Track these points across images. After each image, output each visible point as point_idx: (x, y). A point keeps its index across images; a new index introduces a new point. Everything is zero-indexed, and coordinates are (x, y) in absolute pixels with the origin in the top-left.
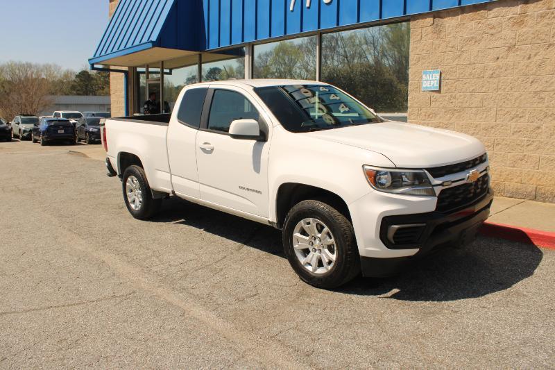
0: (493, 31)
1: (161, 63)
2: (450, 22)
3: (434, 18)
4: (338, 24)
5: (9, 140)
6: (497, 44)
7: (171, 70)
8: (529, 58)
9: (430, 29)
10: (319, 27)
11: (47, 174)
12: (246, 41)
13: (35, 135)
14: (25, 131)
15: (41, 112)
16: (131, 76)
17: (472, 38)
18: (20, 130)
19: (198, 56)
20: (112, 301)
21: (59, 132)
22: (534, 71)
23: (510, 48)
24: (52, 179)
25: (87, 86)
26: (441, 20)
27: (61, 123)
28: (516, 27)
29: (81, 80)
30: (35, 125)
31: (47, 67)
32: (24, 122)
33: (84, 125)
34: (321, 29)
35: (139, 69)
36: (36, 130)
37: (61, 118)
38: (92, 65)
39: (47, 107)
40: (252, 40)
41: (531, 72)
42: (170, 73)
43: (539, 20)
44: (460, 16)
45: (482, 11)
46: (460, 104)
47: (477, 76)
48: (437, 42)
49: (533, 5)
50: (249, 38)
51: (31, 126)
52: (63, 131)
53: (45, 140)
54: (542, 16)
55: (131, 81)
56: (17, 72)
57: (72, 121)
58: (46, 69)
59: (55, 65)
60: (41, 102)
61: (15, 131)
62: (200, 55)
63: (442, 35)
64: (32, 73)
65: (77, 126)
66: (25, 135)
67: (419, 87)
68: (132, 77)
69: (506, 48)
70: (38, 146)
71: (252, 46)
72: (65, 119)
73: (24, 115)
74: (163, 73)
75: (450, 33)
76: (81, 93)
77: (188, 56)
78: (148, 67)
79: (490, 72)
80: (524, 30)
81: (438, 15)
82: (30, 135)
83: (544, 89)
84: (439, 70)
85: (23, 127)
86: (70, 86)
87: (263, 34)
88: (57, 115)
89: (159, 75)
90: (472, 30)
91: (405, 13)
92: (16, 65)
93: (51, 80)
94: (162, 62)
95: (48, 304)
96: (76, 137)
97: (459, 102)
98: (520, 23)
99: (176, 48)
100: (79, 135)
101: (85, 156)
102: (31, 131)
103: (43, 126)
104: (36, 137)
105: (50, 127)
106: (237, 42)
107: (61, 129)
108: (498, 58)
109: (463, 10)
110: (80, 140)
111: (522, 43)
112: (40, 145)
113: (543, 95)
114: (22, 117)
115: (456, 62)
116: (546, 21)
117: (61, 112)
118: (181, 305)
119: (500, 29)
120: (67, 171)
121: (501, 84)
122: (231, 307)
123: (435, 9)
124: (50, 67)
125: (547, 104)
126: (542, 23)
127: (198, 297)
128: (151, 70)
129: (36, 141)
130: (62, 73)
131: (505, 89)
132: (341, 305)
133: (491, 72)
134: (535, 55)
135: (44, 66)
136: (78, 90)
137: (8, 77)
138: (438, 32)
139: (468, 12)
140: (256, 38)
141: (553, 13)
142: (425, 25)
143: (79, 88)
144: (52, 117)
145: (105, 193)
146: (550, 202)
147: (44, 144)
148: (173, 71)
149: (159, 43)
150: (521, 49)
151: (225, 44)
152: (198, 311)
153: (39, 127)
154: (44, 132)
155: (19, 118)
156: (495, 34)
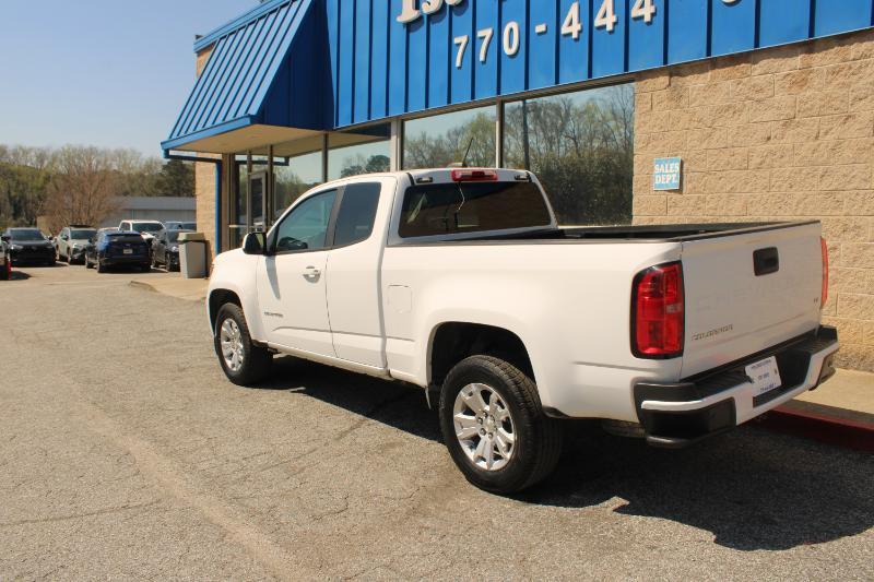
0: (761, 96)
1: (269, 149)
2: (695, 83)
3: (671, 75)
4: (527, 87)
5: (52, 264)
6: (768, 116)
7: (287, 159)
8: (817, 138)
9: (664, 93)
10: (499, 93)
11: (89, 316)
12: (392, 114)
13: (91, 256)
14: (75, 251)
15: (102, 222)
16: (226, 167)
17: (729, 107)
18: (68, 248)
19: (323, 137)
20: (121, 515)
21: (125, 251)
22: (824, 158)
23: (788, 122)
24: (93, 325)
25: (179, 182)
26: (680, 79)
27: (129, 239)
28: (795, 89)
29: (171, 174)
30: (90, 241)
31: (121, 154)
32: (76, 236)
33: (163, 242)
34: (502, 94)
35: (238, 158)
36: (91, 249)
37: (131, 230)
38: (167, 151)
39: (112, 215)
40: (401, 112)
41: (820, 160)
42: (286, 164)
43: (830, 77)
44: (710, 73)
45: (743, 65)
46: (711, 212)
47: (737, 166)
48: (676, 113)
49: (820, 55)
50: (397, 110)
51: (84, 243)
52: (131, 252)
53: (104, 264)
54: (835, 72)
55: (227, 175)
56: (76, 161)
57: (146, 236)
58: (119, 156)
59: (134, 152)
60: (102, 206)
61: (62, 251)
62: (326, 136)
63: (684, 101)
64: (98, 162)
65: (154, 243)
66: (76, 256)
67: (648, 184)
68: (227, 169)
69: (781, 123)
70: (94, 273)
71: (402, 121)
72: (136, 233)
73: (76, 226)
74: (272, 163)
75: (695, 100)
76: (170, 192)
77: (309, 137)
78: (250, 154)
79: (756, 161)
80: (808, 94)
81: (676, 71)
82: (83, 256)
83: (840, 187)
84: (679, 158)
85: (73, 244)
86: (154, 182)
87: (417, 104)
88: (126, 226)
89: (267, 167)
90: (728, 94)
91: (626, 68)
92: (74, 150)
93: (125, 172)
94: (272, 147)
95: (24, 516)
96: (151, 260)
97: (711, 208)
98: (801, 82)
99: (288, 126)
100: (156, 257)
101: (152, 289)
102: (84, 250)
103: (101, 243)
104: (93, 261)
105: (111, 244)
106: (378, 116)
107: (128, 248)
108: (769, 138)
109: (714, 63)
110: (157, 265)
111: (804, 115)
112: (96, 271)
113: (839, 196)
114: (74, 229)
115: (704, 146)
116: (841, 80)
117: (131, 222)
118: (225, 522)
119: (770, 93)
120: (119, 313)
121: (774, 180)
122: (298, 529)
123: (672, 62)
124: (125, 153)
125: (845, 211)
126: (834, 83)
127: (253, 513)
128: (255, 158)
129: (91, 266)
130: (144, 163)
131: (780, 186)
132: (471, 532)
133: (759, 160)
134: (826, 133)
135: (116, 151)
136: (166, 189)
137: (62, 169)
138: (677, 97)
139: (723, 67)
140: (406, 110)
141: (850, 68)
142: (658, 87)
143: (167, 185)
144: (117, 229)
145: (165, 347)
146: (856, 369)
147: (103, 270)
148: (291, 160)
149: (261, 118)
150: (804, 125)
151: (361, 119)
152: (247, 534)
153: (96, 243)
154: (102, 252)
155: (68, 231)
156: (764, 100)
